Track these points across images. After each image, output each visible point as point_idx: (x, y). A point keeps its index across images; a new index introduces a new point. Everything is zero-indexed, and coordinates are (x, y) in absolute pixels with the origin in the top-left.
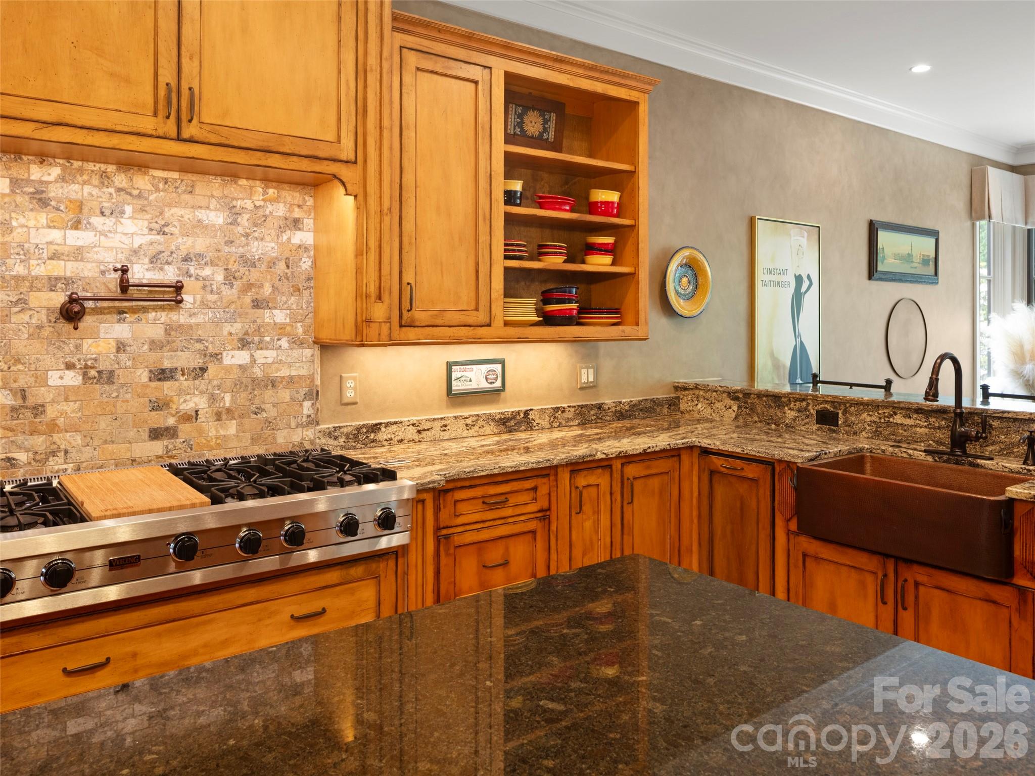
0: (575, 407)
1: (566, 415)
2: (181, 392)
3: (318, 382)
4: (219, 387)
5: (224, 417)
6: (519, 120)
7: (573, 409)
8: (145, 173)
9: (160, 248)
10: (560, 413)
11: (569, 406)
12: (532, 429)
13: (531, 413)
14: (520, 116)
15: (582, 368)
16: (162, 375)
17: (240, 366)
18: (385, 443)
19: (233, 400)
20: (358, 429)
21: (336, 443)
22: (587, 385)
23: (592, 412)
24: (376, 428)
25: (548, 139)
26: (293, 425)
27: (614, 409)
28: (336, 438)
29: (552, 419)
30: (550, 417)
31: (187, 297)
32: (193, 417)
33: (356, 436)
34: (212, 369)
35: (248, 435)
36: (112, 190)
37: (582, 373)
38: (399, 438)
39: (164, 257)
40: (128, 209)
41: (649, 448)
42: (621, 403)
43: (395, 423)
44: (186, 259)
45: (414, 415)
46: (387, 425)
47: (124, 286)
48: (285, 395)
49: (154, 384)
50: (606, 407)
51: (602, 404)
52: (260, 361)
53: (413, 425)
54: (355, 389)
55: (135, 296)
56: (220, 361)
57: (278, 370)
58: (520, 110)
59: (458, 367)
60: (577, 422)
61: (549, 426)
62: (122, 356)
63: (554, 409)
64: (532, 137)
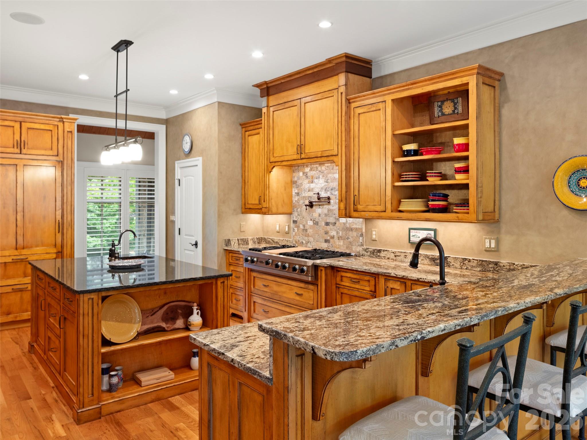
0: (477, 260)
1: (471, 264)
2: (331, 230)
3: (364, 231)
4: (339, 229)
5: (340, 239)
6: (440, 109)
7: (476, 261)
8: (324, 166)
9: (327, 187)
10: (467, 262)
11: (473, 259)
12: (449, 267)
13: (449, 258)
14: (440, 107)
15: (486, 238)
16: (327, 224)
17: (344, 223)
18: (383, 258)
19: (342, 234)
20: (374, 250)
21: (367, 254)
22: (490, 249)
23: (490, 266)
24: (379, 251)
25: (458, 113)
26: (357, 245)
27: (508, 267)
28: (367, 252)
29: (462, 264)
30: (461, 263)
31: (331, 201)
32: (333, 237)
33: (373, 253)
34: (337, 223)
35: (345, 246)
36: (318, 172)
37: (486, 241)
38: (388, 257)
39: (327, 189)
40: (321, 176)
41: (421, 278)
42: (514, 264)
43: (386, 251)
44: (332, 190)
45: (394, 249)
46: (384, 251)
47: (319, 198)
48: (355, 234)
49: (326, 226)
50: (501, 264)
51: (498, 262)
52: (348, 222)
53: (393, 253)
54: (376, 235)
55: (322, 201)
56: (339, 221)
57: (353, 225)
58: (439, 104)
59: (413, 231)
60: (479, 269)
61: (460, 267)
62: (320, 218)
63: (463, 259)
64: (449, 114)
